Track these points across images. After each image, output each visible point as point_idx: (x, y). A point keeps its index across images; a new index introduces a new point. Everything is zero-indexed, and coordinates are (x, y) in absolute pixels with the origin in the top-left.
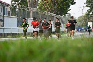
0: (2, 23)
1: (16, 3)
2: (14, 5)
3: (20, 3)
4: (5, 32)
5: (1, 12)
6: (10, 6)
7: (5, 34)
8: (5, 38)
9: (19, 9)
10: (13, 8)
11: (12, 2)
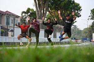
1: (26, 15)
2: (24, 17)
3: (29, 15)
6: (20, 18)
11: (22, 14)
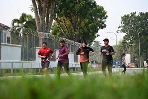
2: (17, 29)
6: (10, 30)
11: (13, 24)
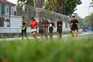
0: (8, 23)
1: (23, 3)
2: (20, 5)
3: (26, 3)
4: (12, 32)
5: (8, 12)
6: (16, 6)
7: (11, 34)
8: (12, 38)
9: (26, 9)
10: (19, 8)
11: (18, 2)
